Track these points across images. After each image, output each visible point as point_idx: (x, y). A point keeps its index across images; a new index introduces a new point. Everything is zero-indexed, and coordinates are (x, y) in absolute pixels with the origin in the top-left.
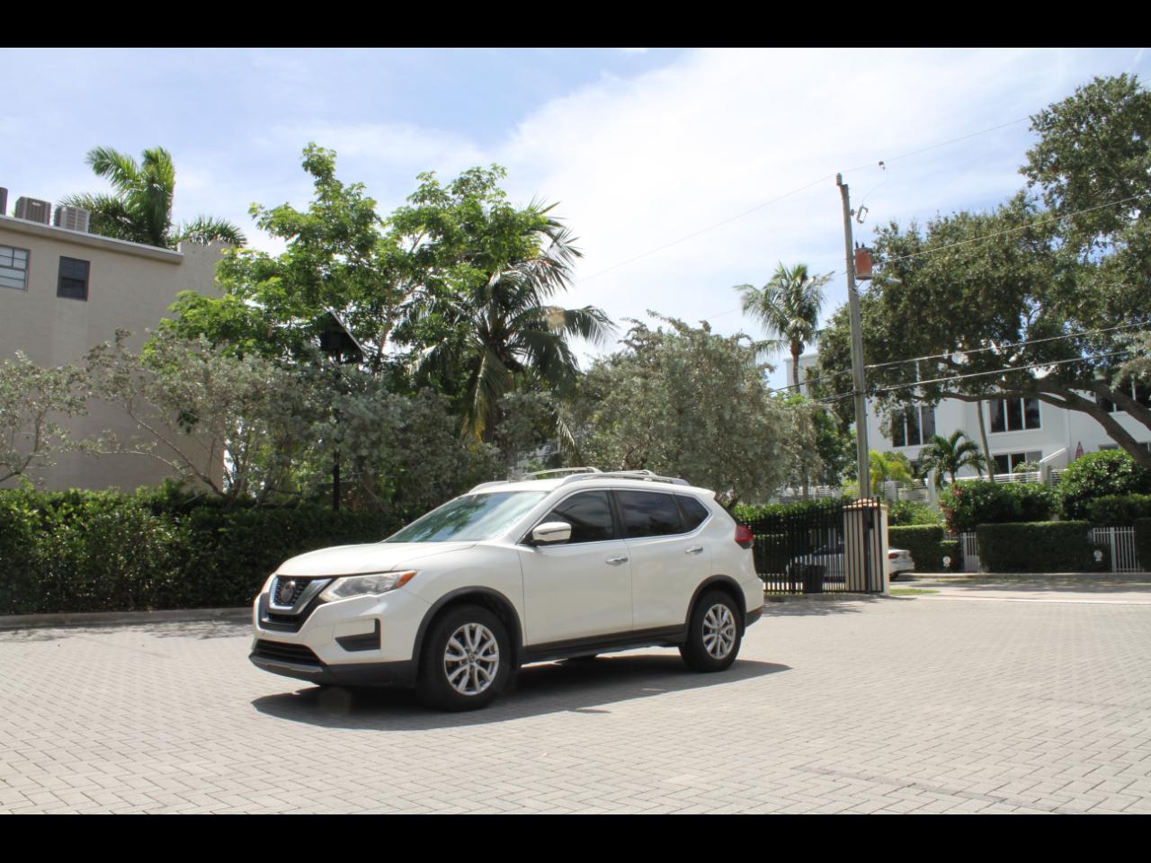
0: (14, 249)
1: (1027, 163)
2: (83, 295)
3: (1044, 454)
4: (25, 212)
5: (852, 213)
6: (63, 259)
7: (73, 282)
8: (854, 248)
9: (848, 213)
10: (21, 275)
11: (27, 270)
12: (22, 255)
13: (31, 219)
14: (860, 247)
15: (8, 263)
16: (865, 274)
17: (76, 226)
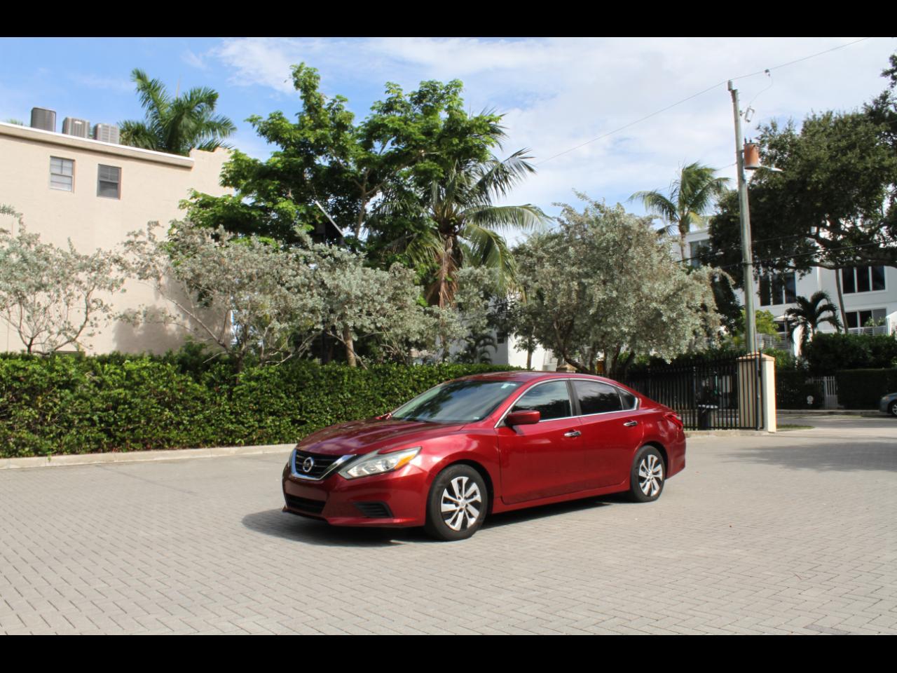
0: (62, 159)
1: (889, 67)
2: (117, 195)
3: (888, 311)
4: (69, 130)
5: (741, 114)
6: (102, 167)
7: (109, 185)
8: (743, 143)
9: (737, 114)
10: (68, 181)
11: (72, 175)
12: (69, 165)
13: (75, 135)
14: (748, 142)
15: (58, 171)
16: (753, 165)
17: (109, 138)
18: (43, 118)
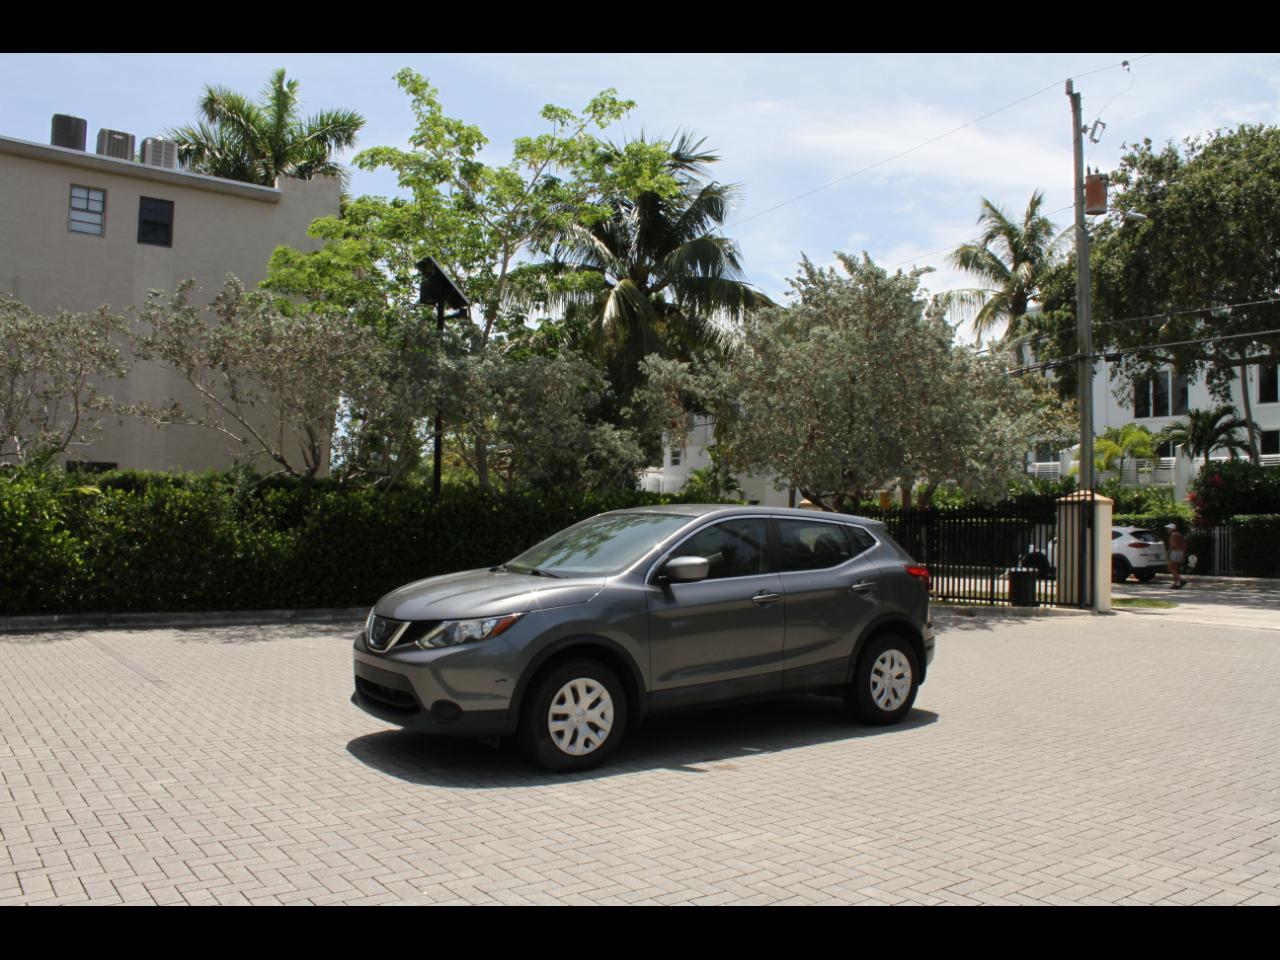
0: (89, 189)
2: (167, 241)
4: (107, 148)
5: (1085, 130)
6: (143, 199)
8: (1085, 174)
9: (1079, 130)
10: (97, 219)
11: (103, 212)
12: (98, 196)
13: (113, 155)
15: (82, 204)
16: (1098, 208)
17: (163, 159)
18: (68, 129)
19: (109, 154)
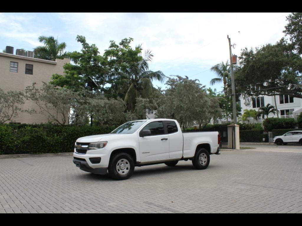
0: (14, 62)
1: (285, 29)
2: (32, 74)
3: (294, 110)
4: (18, 53)
5: (232, 46)
6: (26, 64)
7: (29, 70)
8: (232, 55)
9: (230, 46)
10: (16, 69)
11: (17, 67)
12: (16, 64)
13: (19, 55)
14: (234, 55)
15: (13, 66)
16: (235, 62)
17: (31, 56)
18: (9, 49)
19: (18, 55)
